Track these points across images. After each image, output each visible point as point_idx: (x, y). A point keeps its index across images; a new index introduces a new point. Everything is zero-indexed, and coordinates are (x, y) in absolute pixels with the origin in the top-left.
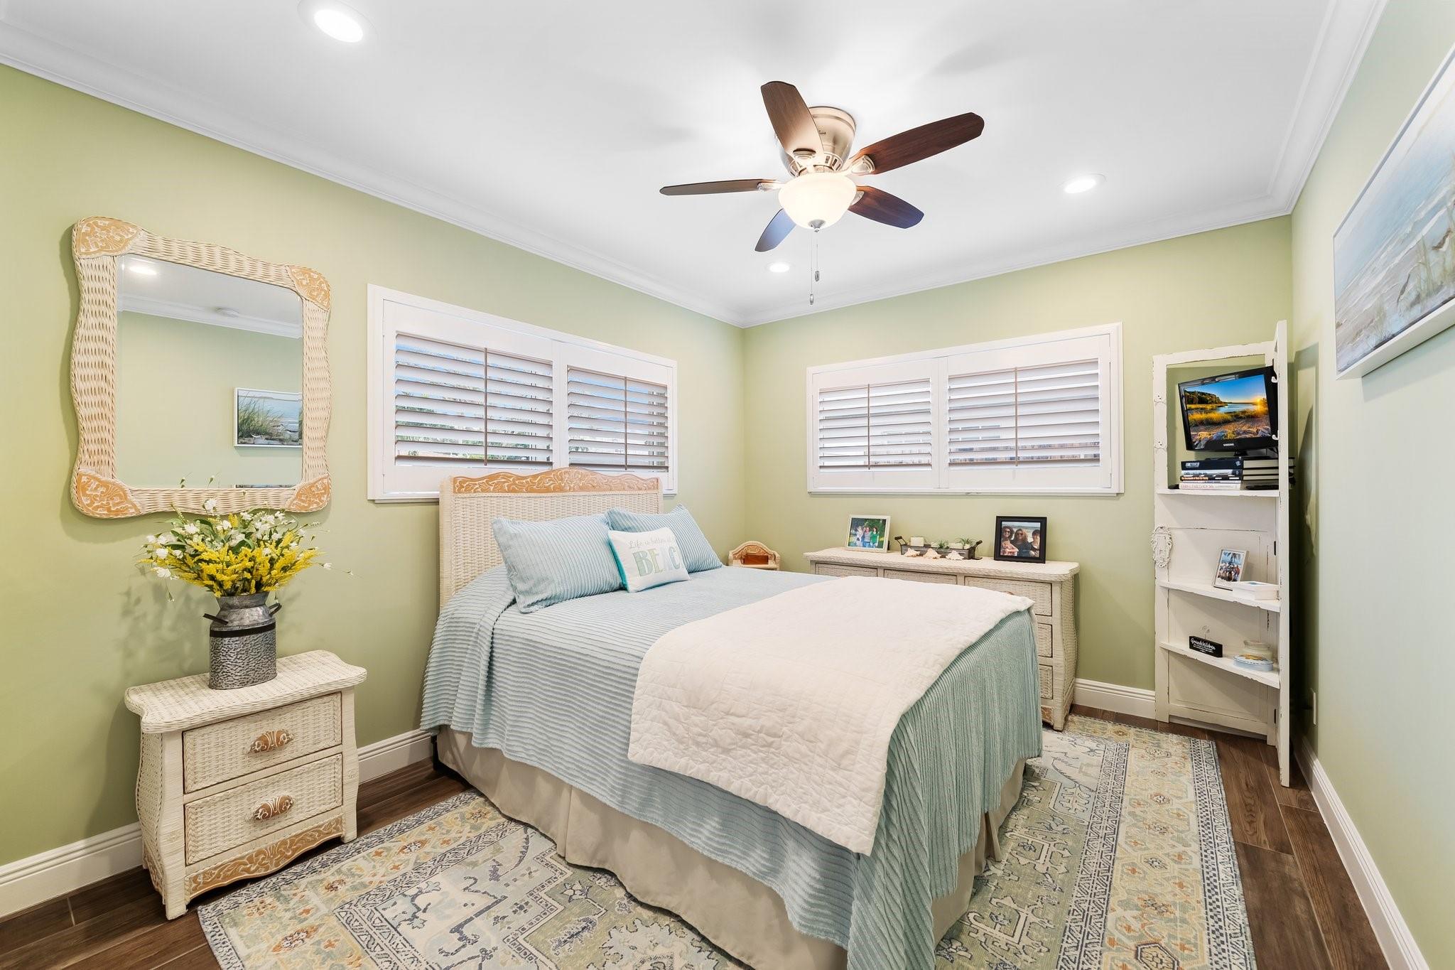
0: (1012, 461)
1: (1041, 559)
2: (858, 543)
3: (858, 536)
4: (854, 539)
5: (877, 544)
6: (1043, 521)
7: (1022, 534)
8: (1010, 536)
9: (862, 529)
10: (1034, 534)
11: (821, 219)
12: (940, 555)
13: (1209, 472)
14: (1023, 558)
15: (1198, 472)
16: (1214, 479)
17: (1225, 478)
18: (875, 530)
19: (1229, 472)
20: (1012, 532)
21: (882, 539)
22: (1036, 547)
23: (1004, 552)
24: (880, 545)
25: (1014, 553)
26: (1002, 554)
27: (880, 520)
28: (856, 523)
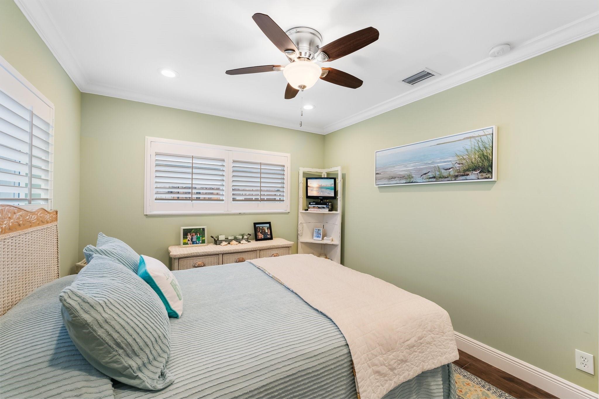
0: (257, 200)
1: (271, 238)
2: (189, 242)
3: (188, 239)
4: (186, 241)
5: (201, 242)
6: (269, 223)
7: (263, 229)
8: (260, 230)
9: (191, 235)
10: (267, 229)
11: (304, 85)
12: (238, 243)
13: (318, 206)
14: (265, 239)
15: (315, 206)
16: (320, 208)
17: (324, 208)
18: (198, 234)
19: (325, 206)
20: (260, 229)
21: (203, 239)
22: (269, 234)
23: (259, 237)
24: (203, 242)
25: (262, 237)
26: (258, 238)
27: (200, 229)
28: (186, 232)
